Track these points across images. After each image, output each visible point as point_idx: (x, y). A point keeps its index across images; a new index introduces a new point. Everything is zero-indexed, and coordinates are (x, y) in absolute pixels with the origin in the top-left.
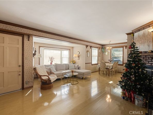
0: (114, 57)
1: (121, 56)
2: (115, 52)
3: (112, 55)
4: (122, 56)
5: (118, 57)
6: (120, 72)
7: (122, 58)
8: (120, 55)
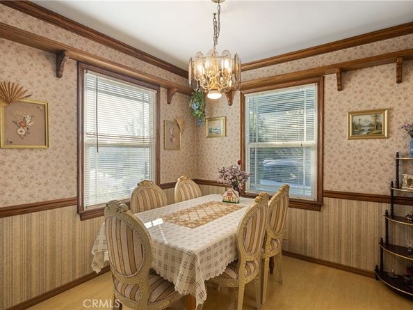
0: (260, 150)
1: (305, 142)
2: (270, 119)
3: (252, 139)
4: (314, 142)
5: (288, 149)
6: (299, 251)
7: (313, 155)
8: (302, 139)
